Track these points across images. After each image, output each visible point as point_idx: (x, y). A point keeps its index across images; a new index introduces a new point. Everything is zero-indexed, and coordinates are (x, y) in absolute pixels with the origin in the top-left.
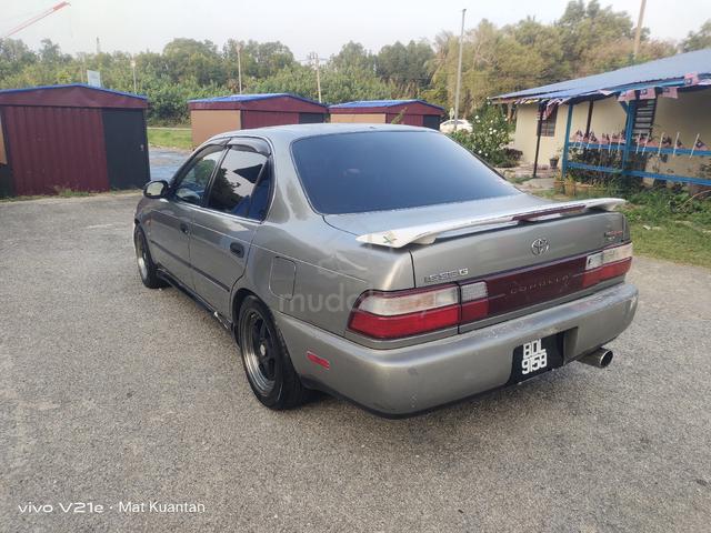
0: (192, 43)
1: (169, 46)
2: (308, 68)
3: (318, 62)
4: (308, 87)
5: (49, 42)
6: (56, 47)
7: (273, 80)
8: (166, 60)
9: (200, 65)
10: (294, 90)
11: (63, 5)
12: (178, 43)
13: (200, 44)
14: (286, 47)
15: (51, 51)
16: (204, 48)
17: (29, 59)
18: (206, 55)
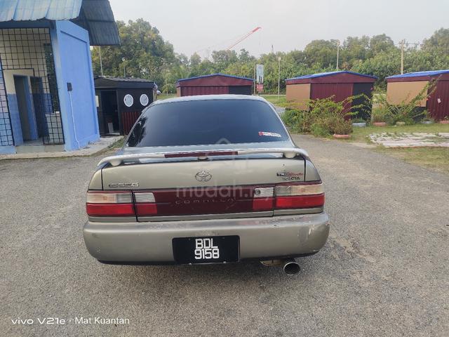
0: (322, 42)
1: (309, 45)
2: (399, 51)
3: (407, 45)
4: (396, 63)
5: (244, 50)
6: (247, 52)
7: (372, 61)
8: (305, 54)
9: (325, 55)
10: (386, 66)
11: (258, 28)
12: (314, 43)
13: (327, 43)
14: (389, 38)
15: (245, 55)
16: (330, 45)
17: (234, 60)
18: (331, 49)
